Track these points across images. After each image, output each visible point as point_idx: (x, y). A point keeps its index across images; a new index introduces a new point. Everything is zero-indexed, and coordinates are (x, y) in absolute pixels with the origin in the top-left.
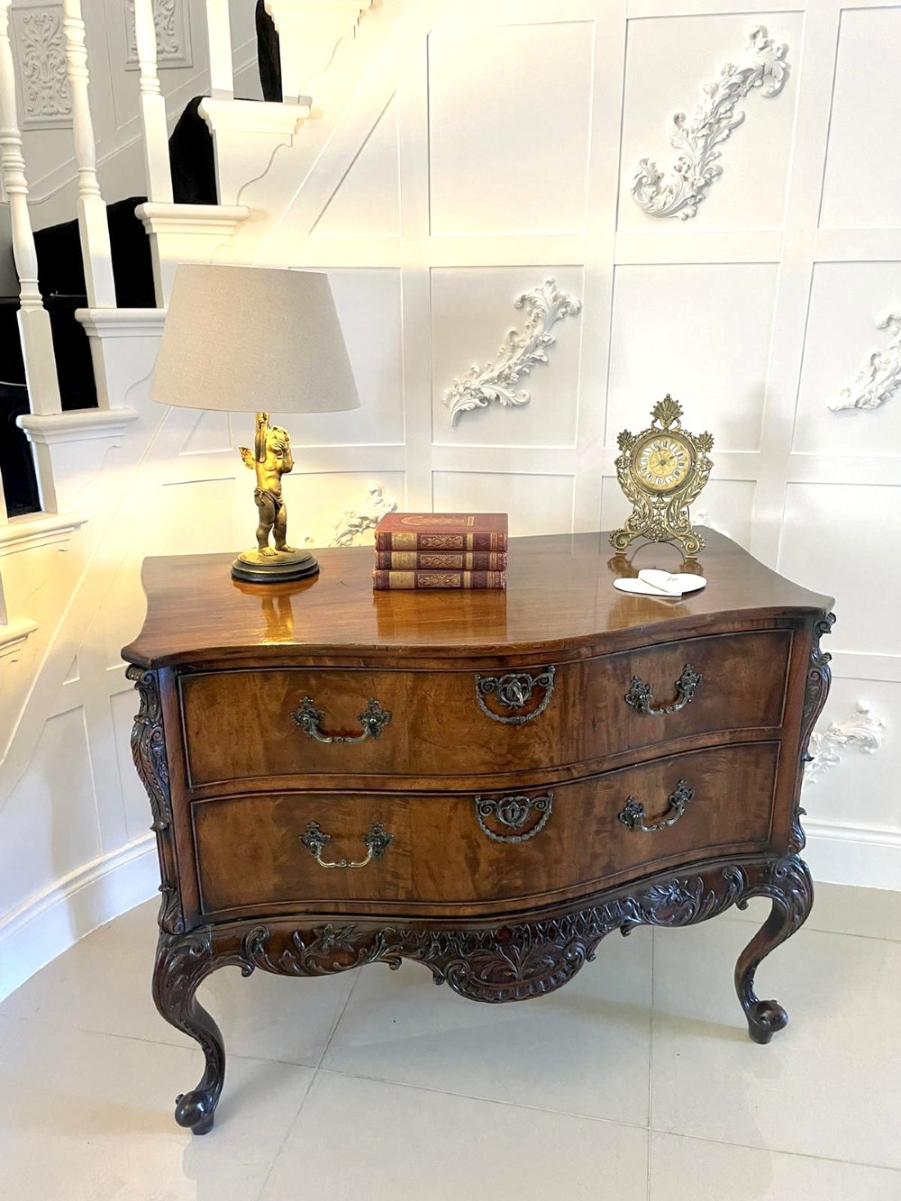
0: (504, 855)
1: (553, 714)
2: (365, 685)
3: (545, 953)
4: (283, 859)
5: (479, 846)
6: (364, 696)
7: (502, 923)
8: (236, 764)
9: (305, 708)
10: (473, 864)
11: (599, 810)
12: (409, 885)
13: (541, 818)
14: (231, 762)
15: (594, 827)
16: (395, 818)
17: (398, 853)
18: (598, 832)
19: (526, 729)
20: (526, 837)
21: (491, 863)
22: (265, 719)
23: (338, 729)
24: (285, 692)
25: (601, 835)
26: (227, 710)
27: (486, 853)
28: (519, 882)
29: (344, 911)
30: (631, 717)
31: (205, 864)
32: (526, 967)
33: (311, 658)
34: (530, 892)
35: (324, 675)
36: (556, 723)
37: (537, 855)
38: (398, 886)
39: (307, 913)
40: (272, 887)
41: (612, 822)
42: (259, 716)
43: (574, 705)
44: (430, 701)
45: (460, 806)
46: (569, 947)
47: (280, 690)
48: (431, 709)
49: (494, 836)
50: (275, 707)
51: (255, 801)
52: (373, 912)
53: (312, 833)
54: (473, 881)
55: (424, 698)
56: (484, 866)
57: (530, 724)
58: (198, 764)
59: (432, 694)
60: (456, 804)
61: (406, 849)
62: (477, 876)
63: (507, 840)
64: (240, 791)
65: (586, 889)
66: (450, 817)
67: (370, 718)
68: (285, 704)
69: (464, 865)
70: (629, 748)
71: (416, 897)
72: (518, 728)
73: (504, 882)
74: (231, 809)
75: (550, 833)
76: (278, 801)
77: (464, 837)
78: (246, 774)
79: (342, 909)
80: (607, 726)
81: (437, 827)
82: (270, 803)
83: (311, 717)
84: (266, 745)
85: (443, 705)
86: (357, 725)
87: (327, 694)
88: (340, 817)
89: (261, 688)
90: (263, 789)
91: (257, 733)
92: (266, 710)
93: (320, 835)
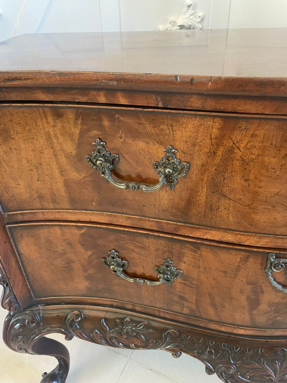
2: (162, 130)
4: (90, 272)
5: (262, 292)
6: (161, 143)
8: (41, 197)
9: (99, 151)
12: (194, 307)
14: (36, 195)
16: (185, 259)
17: (185, 284)
21: (270, 305)
22: (63, 160)
23: (134, 176)
24: (78, 132)
26: (23, 146)
27: (269, 298)
29: (140, 310)
31: (29, 270)
33: (102, 93)
35: (117, 116)
38: (184, 305)
39: (112, 306)
40: (84, 288)
42: (55, 155)
44: (238, 154)
47: (73, 130)
48: (237, 163)
49: (280, 287)
50: (70, 148)
51: (63, 228)
53: (113, 258)
54: (251, 315)
55: (231, 151)
56: (263, 307)
59: (242, 146)
60: (248, 257)
61: (193, 283)
62: (255, 312)
64: (48, 218)
66: (239, 266)
67: (165, 167)
68: (79, 145)
71: (198, 314)
73: (279, 318)
74: (43, 233)
76: (82, 232)
77: (249, 283)
78: (52, 206)
79: (138, 309)
81: (225, 272)
82: (76, 231)
83: (106, 161)
84: (67, 184)
85: (252, 160)
86: (151, 173)
87: (121, 138)
88: (136, 249)
89: (54, 126)
90: (69, 219)
91: (56, 173)
92: (62, 150)
93: (119, 260)
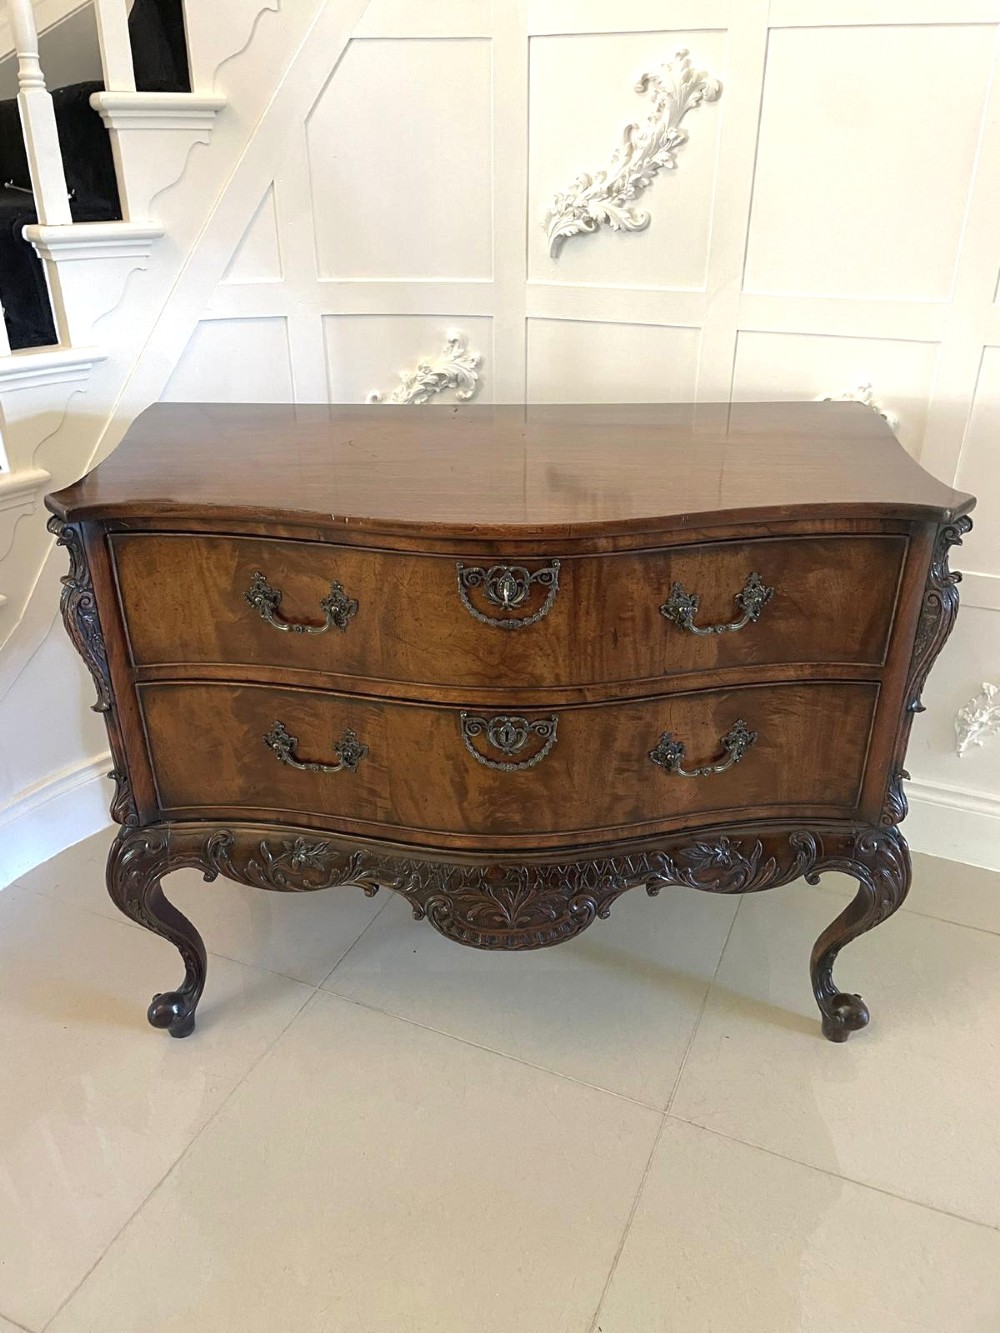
0: (497, 784)
1: (559, 621)
2: (326, 564)
3: (545, 902)
4: (246, 760)
5: (466, 770)
6: (327, 579)
7: (496, 862)
8: (184, 645)
9: (258, 587)
10: (462, 790)
11: (621, 744)
12: (388, 804)
13: (544, 746)
14: (178, 642)
15: (615, 764)
16: (369, 728)
17: (374, 768)
18: (620, 771)
19: (524, 636)
20: (522, 766)
21: (483, 791)
22: (215, 597)
23: (301, 617)
24: (235, 564)
25: (626, 775)
26: (169, 580)
27: (476, 780)
28: (517, 818)
29: (319, 825)
30: (669, 634)
31: (159, 756)
32: (521, 914)
33: (262, 526)
34: (531, 830)
35: (278, 548)
36: (564, 631)
37: (539, 788)
38: (375, 805)
39: (278, 822)
40: (237, 789)
41: (639, 760)
42: (207, 592)
43: (588, 613)
44: (404, 590)
45: (443, 722)
46: (575, 898)
47: (229, 562)
48: (404, 601)
49: (483, 760)
50: (225, 583)
51: (211, 689)
52: (350, 830)
53: (277, 734)
54: (461, 809)
55: (396, 587)
56: (473, 794)
57: (528, 630)
58: (141, 640)
59: (405, 583)
60: (438, 719)
61: (383, 764)
62: (465, 804)
63: (500, 766)
64: (192, 676)
65: (603, 836)
66: (431, 732)
67: (332, 605)
68: (236, 580)
69: (450, 790)
70: (666, 673)
71: (396, 819)
72: (514, 634)
73: (499, 815)
74: (185, 697)
75: (556, 764)
76: (236, 694)
77: (449, 757)
78: (198, 658)
79: (316, 823)
80: (635, 642)
81: (417, 743)
82: (228, 695)
83: (266, 598)
84: (218, 627)
85: (418, 598)
86: (318, 613)
87: (283, 572)
88: (307, 718)
89: (207, 558)
90: (219, 677)
91: (207, 612)
92: (215, 584)
93: (286, 737)
